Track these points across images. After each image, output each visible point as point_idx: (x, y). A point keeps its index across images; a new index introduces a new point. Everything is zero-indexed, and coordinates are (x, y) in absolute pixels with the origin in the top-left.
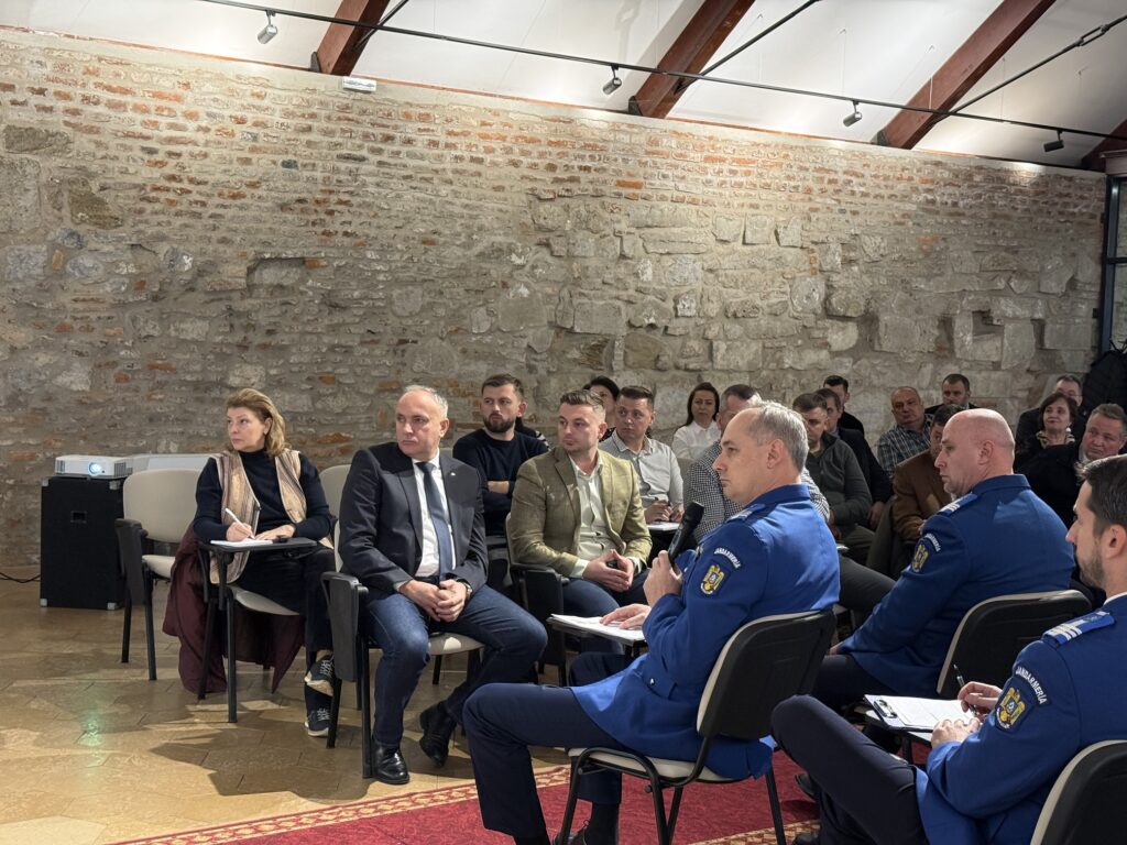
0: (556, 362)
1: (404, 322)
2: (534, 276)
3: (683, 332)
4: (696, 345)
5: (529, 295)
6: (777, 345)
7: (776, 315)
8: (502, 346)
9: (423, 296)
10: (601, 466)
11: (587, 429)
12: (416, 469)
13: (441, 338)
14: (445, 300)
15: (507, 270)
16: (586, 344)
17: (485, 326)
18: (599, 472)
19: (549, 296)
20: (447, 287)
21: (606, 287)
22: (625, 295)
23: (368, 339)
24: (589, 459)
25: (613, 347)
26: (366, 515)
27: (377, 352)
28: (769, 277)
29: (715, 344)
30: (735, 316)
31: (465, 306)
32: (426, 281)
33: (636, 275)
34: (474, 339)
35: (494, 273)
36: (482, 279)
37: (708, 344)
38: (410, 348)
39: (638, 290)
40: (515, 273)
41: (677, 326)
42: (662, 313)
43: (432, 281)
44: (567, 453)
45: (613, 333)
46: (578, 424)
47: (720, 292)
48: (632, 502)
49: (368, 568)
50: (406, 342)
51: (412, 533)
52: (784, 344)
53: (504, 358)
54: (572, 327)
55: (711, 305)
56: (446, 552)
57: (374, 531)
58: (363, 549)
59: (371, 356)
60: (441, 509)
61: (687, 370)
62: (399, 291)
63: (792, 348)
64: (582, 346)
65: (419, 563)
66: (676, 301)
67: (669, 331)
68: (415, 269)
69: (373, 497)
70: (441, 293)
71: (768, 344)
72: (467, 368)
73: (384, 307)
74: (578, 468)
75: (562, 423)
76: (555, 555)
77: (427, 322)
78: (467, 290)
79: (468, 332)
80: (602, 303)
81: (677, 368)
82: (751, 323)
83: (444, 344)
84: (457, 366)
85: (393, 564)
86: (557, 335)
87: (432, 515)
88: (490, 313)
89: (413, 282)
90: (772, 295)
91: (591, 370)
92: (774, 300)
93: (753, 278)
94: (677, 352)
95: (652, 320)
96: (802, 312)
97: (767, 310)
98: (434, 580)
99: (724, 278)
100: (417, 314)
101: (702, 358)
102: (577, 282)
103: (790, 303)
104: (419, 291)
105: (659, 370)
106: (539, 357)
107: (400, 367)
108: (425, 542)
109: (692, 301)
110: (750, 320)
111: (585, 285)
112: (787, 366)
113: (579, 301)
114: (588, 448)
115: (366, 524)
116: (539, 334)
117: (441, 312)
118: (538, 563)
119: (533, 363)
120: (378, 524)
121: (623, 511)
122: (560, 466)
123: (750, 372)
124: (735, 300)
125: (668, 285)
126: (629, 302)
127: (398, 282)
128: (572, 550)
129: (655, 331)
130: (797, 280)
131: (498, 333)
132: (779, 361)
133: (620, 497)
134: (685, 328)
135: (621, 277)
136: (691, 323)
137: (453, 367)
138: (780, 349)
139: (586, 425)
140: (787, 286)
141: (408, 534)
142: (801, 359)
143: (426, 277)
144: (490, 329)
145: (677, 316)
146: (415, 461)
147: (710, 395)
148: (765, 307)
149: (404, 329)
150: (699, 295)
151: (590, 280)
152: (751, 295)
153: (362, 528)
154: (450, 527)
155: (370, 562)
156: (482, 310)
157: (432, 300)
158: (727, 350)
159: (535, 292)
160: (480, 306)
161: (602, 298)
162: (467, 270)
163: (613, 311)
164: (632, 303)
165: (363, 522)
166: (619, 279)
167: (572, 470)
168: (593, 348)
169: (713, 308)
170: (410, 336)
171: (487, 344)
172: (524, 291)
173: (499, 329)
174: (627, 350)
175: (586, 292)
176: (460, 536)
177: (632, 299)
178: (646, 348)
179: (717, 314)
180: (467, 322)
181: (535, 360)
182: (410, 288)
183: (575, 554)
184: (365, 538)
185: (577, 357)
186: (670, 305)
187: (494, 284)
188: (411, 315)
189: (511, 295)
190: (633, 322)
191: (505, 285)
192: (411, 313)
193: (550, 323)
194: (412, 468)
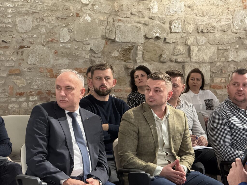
0: (106, 58)
1: (22, 35)
2: (93, 10)
3: (174, 41)
4: (181, 48)
5: (91, 21)
6: (225, 48)
7: (224, 31)
8: (76, 49)
9: (33, 21)
10: (169, 114)
11: (162, 94)
12: (68, 116)
13: (43, 45)
14: (45, 24)
15: (79, 6)
16: (122, 48)
17: (67, 38)
18: (167, 118)
19: (102, 21)
20: (46, 16)
21: (132, 16)
22: (143, 20)
23: (3, 46)
24: (162, 110)
25: (137, 49)
26: (41, 142)
27: (8, 53)
28: (221, 10)
29: (192, 48)
30: (202, 32)
31: (56, 27)
32: (34, 13)
33: (149, 9)
34: (61, 45)
35: (72, 9)
36: (65, 12)
37: (188, 47)
38: (26, 50)
39: (150, 18)
40: (83, 8)
41: (171, 38)
42: (163, 30)
43: (38, 13)
44: (150, 107)
45: (136, 42)
46: (157, 91)
47: (194, 19)
48: (185, 134)
49: (44, 172)
50: (23, 47)
51: (68, 152)
52: (229, 47)
53: (77, 56)
54: (115, 39)
55: (190, 26)
56: (86, 162)
57: (46, 151)
58: (41, 161)
59: (4, 55)
60: (82, 138)
61: (176, 62)
62: (20, 19)
63: (233, 50)
64: (120, 49)
65: (73, 168)
66: (170, 24)
67: (167, 41)
68: (29, 6)
69: (45, 132)
70: (43, 20)
71: (220, 48)
72: (57, 62)
73: (12, 28)
74: (156, 116)
75: (148, 90)
76: (144, 164)
77: (35, 36)
78: (57, 18)
79: (58, 41)
80: (130, 25)
81: (171, 61)
82: (211, 36)
83: (45, 48)
84: (52, 61)
85: (58, 170)
86: (106, 43)
87: (77, 142)
88: (70, 31)
89: (28, 13)
90: (222, 20)
91: (124, 63)
92: (223, 23)
93: (212, 11)
94: (171, 52)
95: (158, 35)
96: (239, 29)
97: (220, 29)
98: (81, 178)
99: (196, 11)
100: (30, 32)
101: (185, 56)
102: (117, 13)
103: (232, 24)
104: (30, 18)
105: (161, 62)
106: (96, 56)
107: (21, 61)
108: (75, 157)
109: (179, 24)
110: (211, 34)
111: (121, 15)
112: (230, 60)
113: (118, 24)
114: (162, 104)
115: (42, 148)
116: (97, 42)
117: (43, 30)
118: (135, 168)
119: (93, 58)
120: (48, 147)
121: (180, 139)
122: (146, 114)
123: (211, 63)
124: (202, 23)
125: (166, 15)
126: (145, 25)
127: (19, 13)
128: (154, 161)
129: (159, 41)
130: (236, 12)
131: (74, 42)
132: (226, 57)
133: (178, 131)
134: (176, 39)
135: (141, 10)
136: (179, 36)
137: (50, 61)
138: (227, 50)
139: (161, 91)
140: (230, 15)
141: (65, 153)
142: (238, 56)
143: (34, 11)
144: (70, 40)
145: (171, 32)
146: (67, 112)
147: (199, 76)
148: (218, 27)
149: (23, 40)
150: (183, 20)
151: (124, 12)
152: (211, 20)
153: (40, 149)
154: (87, 148)
155: (45, 168)
156: (66, 29)
157: (38, 24)
158: (198, 51)
159: (94, 19)
160: (65, 27)
161: (130, 22)
162: (57, 7)
163: (136, 29)
164: (147, 25)
165: (40, 146)
166: (140, 12)
167: (153, 116)
168: (126, 50)
169: (191, 28)
170: (26, 44)
171: (68, 48)
172: (89, 19)
173: (75, 40)
174: (144, 52)
175: (122, 19)
176: (93, 154)
177: (147, 23)
178: (155, 50)
179: (193, 31)
180: (57, 36)
181: (95, 57)
182: (26, 17)
183: (155, 163)
184: (41, 155)
185: (117, 55)
186: (167, 26)
187: (72, 14)
188: (26, 32)
189: (81, 20)
190: (147, 36)
191: (78, 15)
192: (26, 31)
193: (102, 36)
194: (66, 116)
